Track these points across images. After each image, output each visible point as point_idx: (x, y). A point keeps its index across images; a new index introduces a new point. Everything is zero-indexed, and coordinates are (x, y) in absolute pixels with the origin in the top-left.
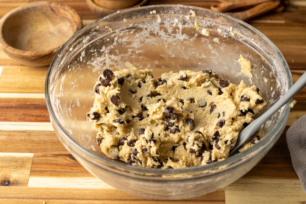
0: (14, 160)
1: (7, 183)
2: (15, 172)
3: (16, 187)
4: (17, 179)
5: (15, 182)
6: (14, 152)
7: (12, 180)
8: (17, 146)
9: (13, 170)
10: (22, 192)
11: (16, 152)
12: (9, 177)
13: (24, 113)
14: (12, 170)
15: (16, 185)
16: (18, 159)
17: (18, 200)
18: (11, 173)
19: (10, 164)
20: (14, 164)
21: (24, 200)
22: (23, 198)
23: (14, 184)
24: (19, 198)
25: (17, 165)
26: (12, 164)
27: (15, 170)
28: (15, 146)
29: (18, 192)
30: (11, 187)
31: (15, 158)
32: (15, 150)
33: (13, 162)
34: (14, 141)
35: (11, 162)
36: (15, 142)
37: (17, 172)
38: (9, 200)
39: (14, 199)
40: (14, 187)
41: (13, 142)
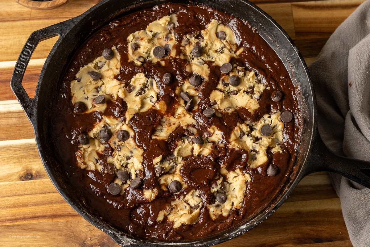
0: (31, 148)
1: (30, 177)
2: (35, 163)
3: (40, 180)
4: (39, 170)
5: (38, 174)
6: (29, 138)
7: (34, 172)
8: (30, 130)
9: (33, 160)
10: (47, 186)
11: (31, 138)
12: (30, 169)
13: (29, 87)
14: (31, 161)
15: (39, 178)
16: (35, 146)
17: (45, 195)
18: (31, 164)
19: (28, 153)
20: (32, 153)
21: (51, 195)
22: (49, 193)
23: (37, 177)
24: (46, 193)
25: (35, 153)
26: (30, 153)
27: (34, 160)
28: (29, 130)
29: (42, 186)
30: (35, 181)
31: (31, 145)
32: (30, 135)
33: (31, 151)
34: (26, 123)
35: (28, 151)
36: (27, 125)
37: (37, 162)
38: (36, 196)
39: (41, 195)
40: (38, 180)
41: (25, 125)
